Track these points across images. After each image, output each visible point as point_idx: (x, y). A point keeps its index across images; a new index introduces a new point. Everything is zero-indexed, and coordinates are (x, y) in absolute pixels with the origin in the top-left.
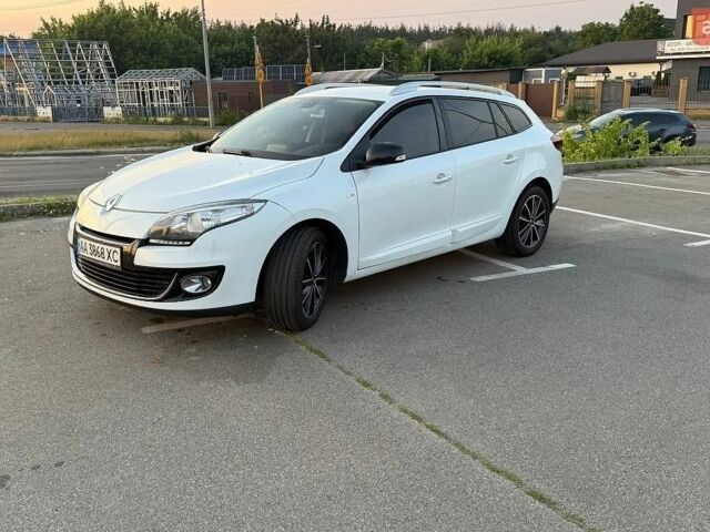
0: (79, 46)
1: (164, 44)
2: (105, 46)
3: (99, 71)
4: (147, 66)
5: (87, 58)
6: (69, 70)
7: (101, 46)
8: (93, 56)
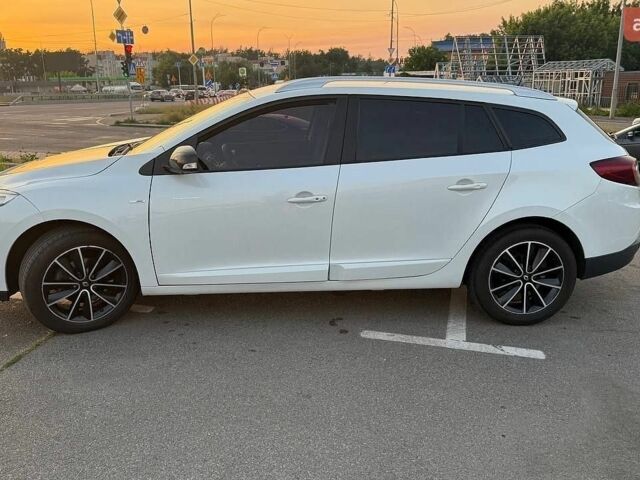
0: (517, 40)
1: (603, 35)
2: (540, 40)
3: (530, 62)
4: (580, 57)
5: (522, 51)
6: (503, 62)
7: (536, 40)
8: (528, 49)
